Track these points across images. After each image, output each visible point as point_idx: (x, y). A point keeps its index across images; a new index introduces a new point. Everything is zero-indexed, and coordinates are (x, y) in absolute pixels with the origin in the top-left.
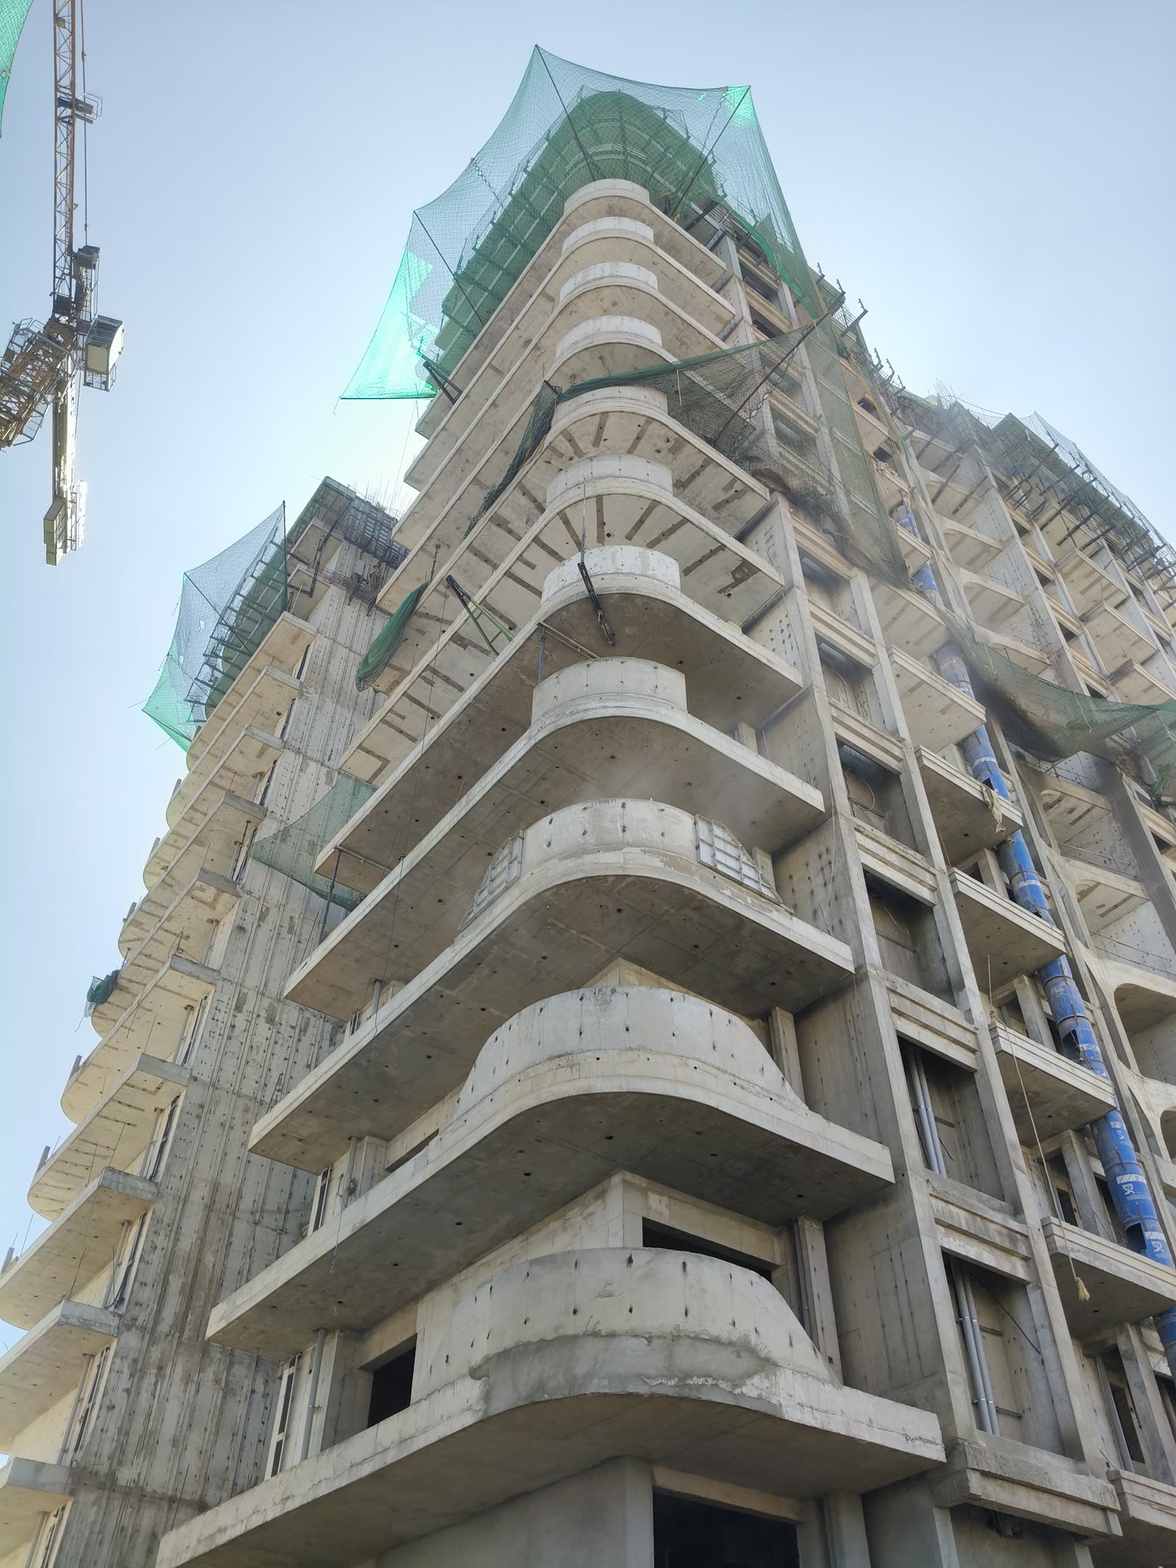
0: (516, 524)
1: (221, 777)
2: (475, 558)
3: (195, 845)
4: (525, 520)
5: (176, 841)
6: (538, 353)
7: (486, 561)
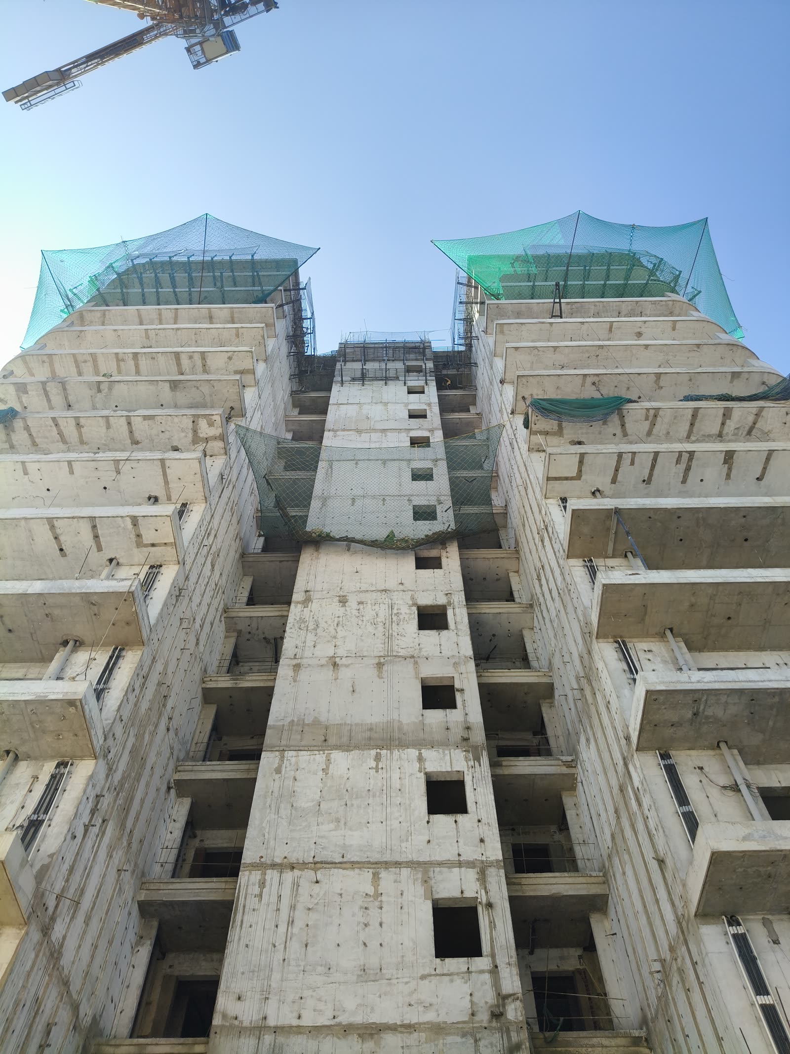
0: (731, 424)
1: (191, 357)
2: (690, 417)
3: (168, 385)
4: (737, 426)
5: (85, 362)
6: (696, 349)
7: (691, 424)
